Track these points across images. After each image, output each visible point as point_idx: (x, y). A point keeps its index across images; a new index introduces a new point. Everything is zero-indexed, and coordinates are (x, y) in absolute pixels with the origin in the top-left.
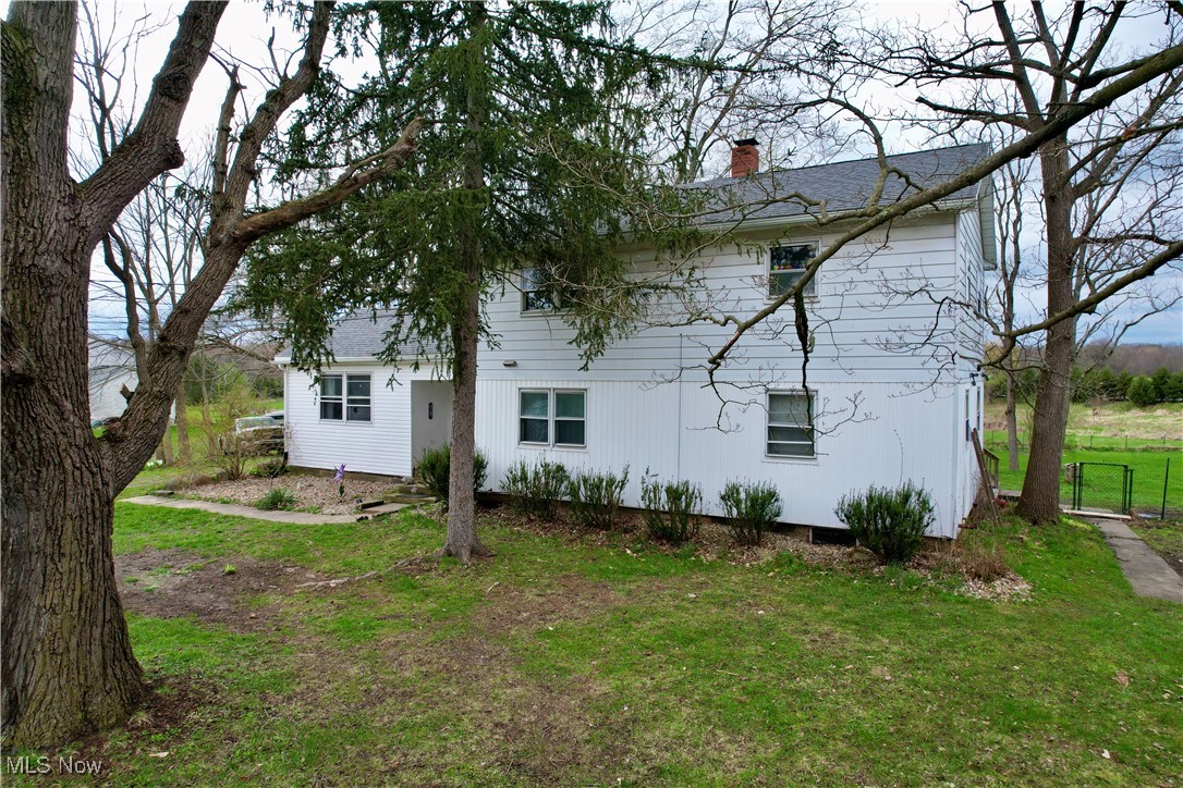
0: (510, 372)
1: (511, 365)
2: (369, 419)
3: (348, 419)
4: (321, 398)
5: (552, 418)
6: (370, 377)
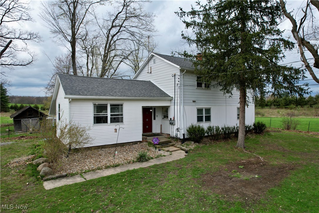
0: (194, 104)
1: (194, 102)
2: (122, 122)
3: (111, 123)
4: (94, 115)
5: (204, 115)
6: (122, 105)
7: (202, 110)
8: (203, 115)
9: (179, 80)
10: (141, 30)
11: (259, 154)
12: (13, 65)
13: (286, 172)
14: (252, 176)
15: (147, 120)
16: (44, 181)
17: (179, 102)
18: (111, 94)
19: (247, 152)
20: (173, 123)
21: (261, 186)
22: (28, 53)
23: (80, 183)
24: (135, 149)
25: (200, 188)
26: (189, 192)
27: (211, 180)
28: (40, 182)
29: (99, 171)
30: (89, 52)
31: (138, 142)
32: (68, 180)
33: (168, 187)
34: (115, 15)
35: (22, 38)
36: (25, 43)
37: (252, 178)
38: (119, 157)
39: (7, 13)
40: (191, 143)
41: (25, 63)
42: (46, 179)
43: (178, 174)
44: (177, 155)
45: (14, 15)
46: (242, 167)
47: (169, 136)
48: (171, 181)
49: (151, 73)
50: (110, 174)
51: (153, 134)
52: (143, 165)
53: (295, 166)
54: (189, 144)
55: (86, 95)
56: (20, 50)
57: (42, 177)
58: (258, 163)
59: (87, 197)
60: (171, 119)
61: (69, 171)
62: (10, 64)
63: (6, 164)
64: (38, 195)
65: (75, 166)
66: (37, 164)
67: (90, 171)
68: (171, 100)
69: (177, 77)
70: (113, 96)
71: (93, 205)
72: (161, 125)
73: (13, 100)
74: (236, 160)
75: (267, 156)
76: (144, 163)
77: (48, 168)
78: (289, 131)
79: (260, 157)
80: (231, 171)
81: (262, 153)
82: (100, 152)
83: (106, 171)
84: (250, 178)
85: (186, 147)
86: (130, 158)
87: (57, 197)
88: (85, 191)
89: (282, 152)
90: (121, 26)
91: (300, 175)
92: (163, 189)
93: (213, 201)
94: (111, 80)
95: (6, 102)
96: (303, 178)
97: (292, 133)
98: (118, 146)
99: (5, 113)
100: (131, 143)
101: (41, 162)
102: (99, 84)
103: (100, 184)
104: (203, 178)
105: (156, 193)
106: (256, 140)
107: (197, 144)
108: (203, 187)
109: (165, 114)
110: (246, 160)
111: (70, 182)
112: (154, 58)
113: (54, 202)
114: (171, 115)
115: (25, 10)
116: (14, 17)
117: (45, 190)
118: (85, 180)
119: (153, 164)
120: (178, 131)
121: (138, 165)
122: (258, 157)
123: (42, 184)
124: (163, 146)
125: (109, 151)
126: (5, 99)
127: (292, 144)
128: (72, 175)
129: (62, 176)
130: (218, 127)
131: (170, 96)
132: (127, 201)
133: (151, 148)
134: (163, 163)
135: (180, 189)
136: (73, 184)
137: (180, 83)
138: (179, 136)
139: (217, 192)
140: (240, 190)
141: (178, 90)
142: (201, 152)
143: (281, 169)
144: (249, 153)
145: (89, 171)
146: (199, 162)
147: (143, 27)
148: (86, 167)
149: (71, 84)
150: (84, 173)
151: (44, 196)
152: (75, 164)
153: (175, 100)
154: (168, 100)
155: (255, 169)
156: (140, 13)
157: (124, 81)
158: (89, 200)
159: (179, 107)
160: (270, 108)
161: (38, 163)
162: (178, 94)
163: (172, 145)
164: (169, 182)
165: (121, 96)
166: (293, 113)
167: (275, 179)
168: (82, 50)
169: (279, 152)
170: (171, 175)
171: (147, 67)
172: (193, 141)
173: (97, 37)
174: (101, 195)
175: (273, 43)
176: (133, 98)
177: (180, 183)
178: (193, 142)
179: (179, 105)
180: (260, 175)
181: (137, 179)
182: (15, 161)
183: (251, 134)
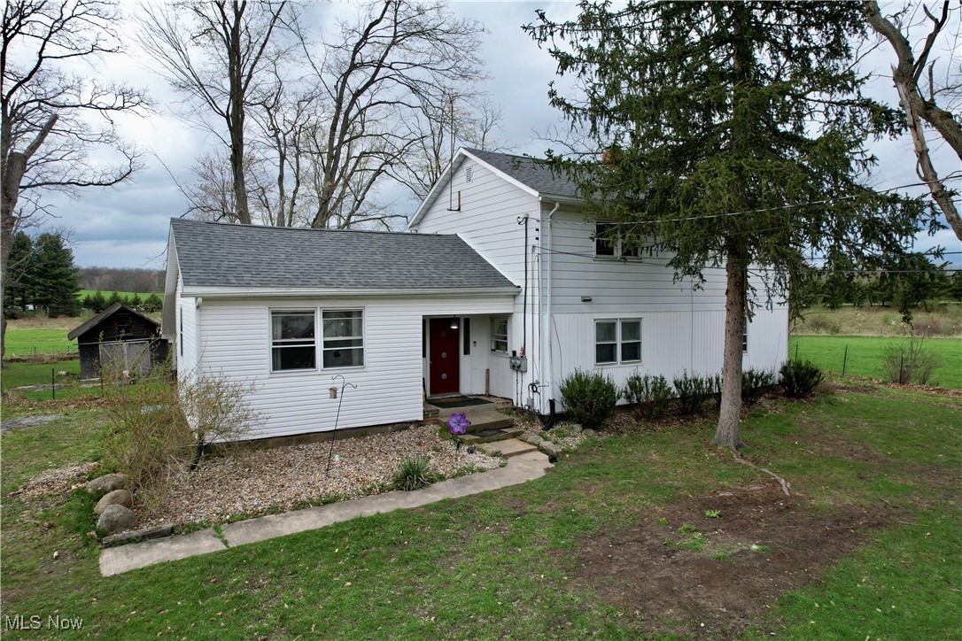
0: (586, 306)
1: (586, 300)
2: (361, 363)
3: (325, 366)
4: (274, 344)
5: (619, 341)
6: (360, 313)
7: (613, 325)
8: (615, 340)
9: (538, 234)
10: (439, 77)
11: (782, 469)
12: (77, 184)
13: (857, 534)
14: (740, 545)
15: (444, 355)
16: (106, 548)
17: (536, 302)
18: (327, 279)
19: (743, 462)
20: (519, 367)
21: (759, 582)
22: (119, 148)
23: (205, 556)
24: (398, 447)
25: (567, 582)
26: (527, 596)
27: (605, 555)
28: (93, 550)
29: (272, 517)
30: (285, 145)
31: (411, 423)
32: (176, 546)
33: (467, 576)
34: (362, 31)
35: (99, 106)
36: (108, 118)
37: (738, 553)
38: (345, 470)
39: (56, 31)
40: (572, 428)
41: (110, 176)
42: (111, 540)
43: (508, 534)
44: (520, 468)
45: (77, 38)
46: (714, 515)
47: (509, 406)
48: (480, 556)
49: (459, 210)
50: (302, 530)
51: (463, 396)
52: (409, 499)
53: (888, 515)
54: (567, 432)
55: (248, 285)
56: (96, 138)
57: (102, 534)
58: (770, 500)
59: (215, 604)
60: (514, 353)
61: (185, 517)
62: (69, 183)
63: (15, 488)
64: (76, 592)
65: (207, 501)
66: (98, 492)
67: (248, 516)
68: (514, 296)
69: (533, 224)
70: (329, 285)
71: (227, 632)
72: (488, 370)
73: (94, 280)
74: (702, 488)
75: (805, 478)
76: (413, 493)
77: (122, 507)
78: (904, 389)
79: (783, 481)
80: (676, 527)
81: (792, 467)
82: (289, 457)
83: (294, 517)
84: (733, 554)
85: (556, 443)
86: (373, 478)
87: (128, 601)
88: (214, 582)
89: (861, 462)
90: (380, 65)
91: (899, 548)
92: (448, 583)
93: (594, 628)
94: (333, 235)
95: (71, 287)
96: (906, 559)
97: (913, 394)
98: (347, 437)
99: (69, 319)
100: (390, 428)
101: (109, 487)
102: (295, 247)
103: (265, 560)
104: (584, 550)
105: (426, 597)
106: (785, 421)
107: (591, 432)
108: (574, 582)
109: (498, 337)
110: (736, 490)
111: (178, 551)
112: (467, 165)
113: (117, 618)
114: (515, 343)
115: (108, 22)
116: (76, 43)
117: (101, 577)
118: (224, 547)
119: (440, 499)
120: (534, 392)
121: (394, 499)
122: (776, 481)
123: (95, 558)
124: (486, 439)
125: (318, 452)
126: (69, 280)
127: (900, 437)
128: (191, 530)
129: (159, 533)
130: (662, 379)
131: (511, 284)
132: (330, 621)
133: (448, 442)
134: (470, 496)
135: (501, 585)
136: (183, 560)
137: (542, 244)
138: (537, 407)
139: (614, 598)
140: (690, 594)
141: (534, 266)
142: (598, 459)
143: (841, 524)
144: (750, 464)
145: (244, 516)
146: (583, 494)
147: (447, 65)
148: (238, 504)
149: (205, 252)
150: (229, 522)
151: (92, 596)
152: (209, 492)
153: (525, 296)
154: (507, 296)
155: (758, 520)
156: (436, 23)
157: (375, 236)
158: (220, 614)
159: (536, 316)
160: (861, 307)
161: (100, 488)
162: (536, 277)
163: (515, 435)
164: (475, 559)
165: (355, 286)
166: (935, 322)
167: (813, 559)
168: (264, 140)
169: (849, 465)
170: (486, 538)
171: (447, 191)
172: (577, 423)
173: (312, 98)
174: (257, 598)
175: (836, 115)
176: (394, 291)
177: (509, 563)
178: (578, 427)
179: (536, 311)
180: (767, 544)
181: (378, 545)
182: (42, 479)
183: (772, 398)
